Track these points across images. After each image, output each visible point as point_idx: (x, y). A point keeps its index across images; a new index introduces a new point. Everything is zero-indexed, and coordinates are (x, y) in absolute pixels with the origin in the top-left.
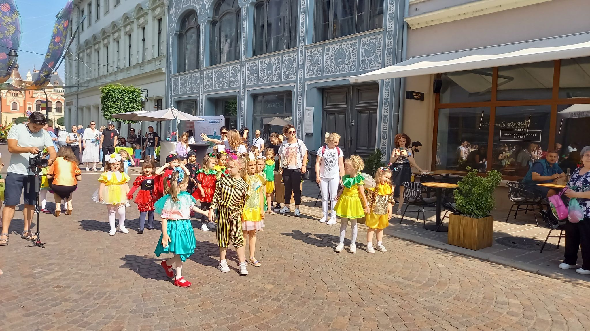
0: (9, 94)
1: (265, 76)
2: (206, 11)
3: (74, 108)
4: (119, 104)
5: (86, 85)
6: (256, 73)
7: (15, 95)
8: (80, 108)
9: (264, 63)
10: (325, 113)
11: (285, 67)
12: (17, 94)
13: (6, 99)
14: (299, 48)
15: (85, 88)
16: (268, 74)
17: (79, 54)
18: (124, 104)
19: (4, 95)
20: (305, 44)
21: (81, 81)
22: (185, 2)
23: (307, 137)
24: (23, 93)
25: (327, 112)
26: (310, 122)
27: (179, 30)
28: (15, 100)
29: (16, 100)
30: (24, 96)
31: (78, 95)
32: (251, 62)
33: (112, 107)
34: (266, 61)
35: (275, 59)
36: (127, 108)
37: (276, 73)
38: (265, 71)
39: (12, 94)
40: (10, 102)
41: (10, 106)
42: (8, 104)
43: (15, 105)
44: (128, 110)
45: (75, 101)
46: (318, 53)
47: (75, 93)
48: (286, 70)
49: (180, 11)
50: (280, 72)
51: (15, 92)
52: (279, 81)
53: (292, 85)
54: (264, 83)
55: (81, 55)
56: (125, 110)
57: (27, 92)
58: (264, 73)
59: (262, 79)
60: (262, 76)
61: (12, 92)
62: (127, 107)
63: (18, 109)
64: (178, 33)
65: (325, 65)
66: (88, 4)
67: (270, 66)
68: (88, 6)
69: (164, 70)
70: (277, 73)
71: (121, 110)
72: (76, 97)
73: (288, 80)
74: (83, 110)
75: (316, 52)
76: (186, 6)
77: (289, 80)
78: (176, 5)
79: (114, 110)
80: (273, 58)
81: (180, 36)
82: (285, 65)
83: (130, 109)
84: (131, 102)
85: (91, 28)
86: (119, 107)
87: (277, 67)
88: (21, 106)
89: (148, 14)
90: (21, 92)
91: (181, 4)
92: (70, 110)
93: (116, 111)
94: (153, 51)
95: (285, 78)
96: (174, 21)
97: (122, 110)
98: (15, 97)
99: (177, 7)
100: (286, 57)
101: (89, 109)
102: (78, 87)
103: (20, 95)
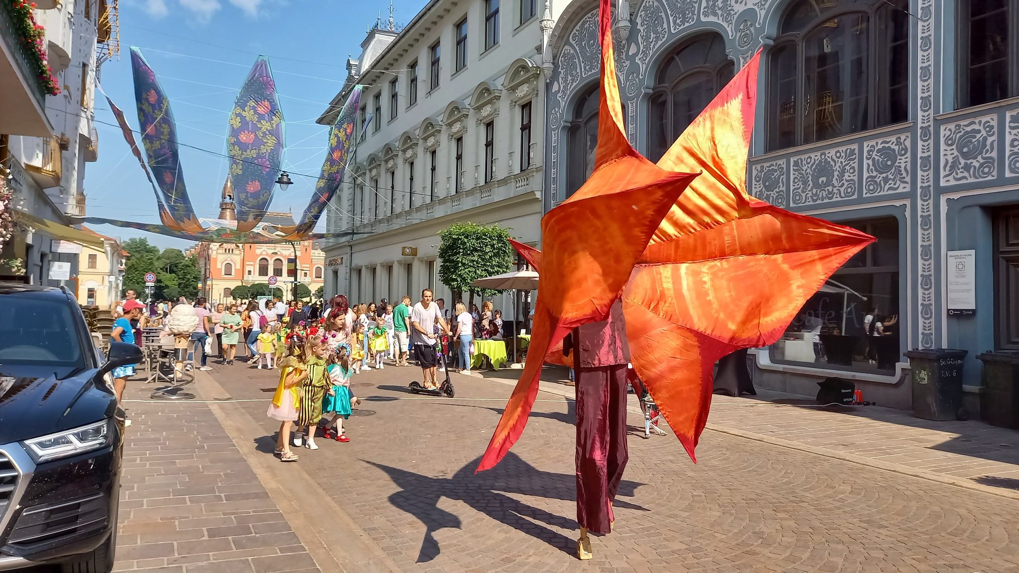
0: (220, 251)
1: (809, 188)
2: (641, 77)
3: (343, 271)
4: (476, 258)
5: (367, 230)
6: (781, 184)
7: (229, 252)
8: (354, 270)
9: (804, 162)
10: (1003, 264)
11: (871, 167)
12: (232, 250)
13: (216, 259)
14: (915, 123)
15: (366, 235)
16: (816, 185)
17: (355, 179)
18: (483, 260)
19: (215, 253)
20: (937, 110)
21: (358, 223)
22: (587, 68)
23: (955, 322)
24: (241, 248)
25: (1008, 260)
26: (967, 284)
27: (571, 120)
28: (229, 259)
29: (231, 260)
30: (243, 253)
31: (351, 246)
32: (766, 165)
33: (464, 264)
34: (810, 158)
35: (836, 152)
36: (489, 266)
37: (844, 181)
38: (810, 179)
39: (226, 249)
40: (222, 263)
41: (221, 269)
42: (219, 266)
43: (228, 266)
44: (489, 269)
45: (346, 258)
46: (981, 128)
47: (347, 244)
48: (875, 174)
49: (575, 84)
50: (856, 178)
51: (229, 247)
52: (855, 197)
53: (898, 203)
54: (807, 204)
55: (359, 180)
56: (485, 270)
57: (248, 245)
58: (805, 183)
59: (800, 195)
60: (800, 191)
61: (226, 247)
62: (488, 264)
63: (233, 274)
64: (569, 125)
65: (1007, 153)
66: (374, 96)
67: (824, 169)
68: (389, 86)
69: (538, 195)
70: (847, 181)
71: (478, 269)
72: (348, 250)
73: (882, 193)
74: (359, 271)
75: (976, 127)
76: (590, 73)
77: (886, 193)
78: (566, 75)
79: (466, 270)
80: (833, 152)
81: (572, 130)
82: (870, 162)
83: (494, 268)
84: (495, 255)
85: (379, 135)
86: (475, 265)
87: (848, 167)
88: (237, 268)
89: (499, 99)
90: (239, 247)
91: (578, 70)
92: (336, 273)
93: (470, 271)
94: (511, 161)
95: (871, 190)
96: (563, 104)
97: (480, 270)
98: (229, 255)
99: (570, 78)
100: (872, 146)
101: (374, 270)
102: (353, 233)
103: (236, 252)
